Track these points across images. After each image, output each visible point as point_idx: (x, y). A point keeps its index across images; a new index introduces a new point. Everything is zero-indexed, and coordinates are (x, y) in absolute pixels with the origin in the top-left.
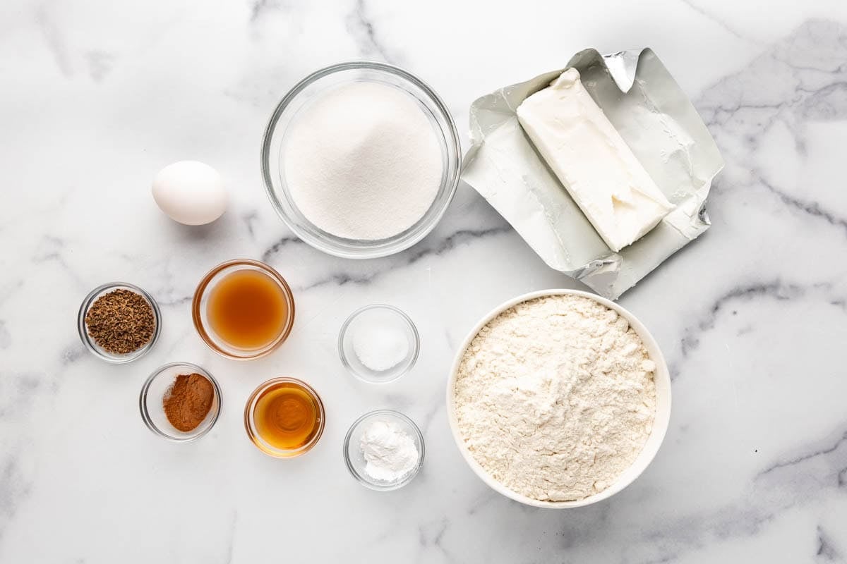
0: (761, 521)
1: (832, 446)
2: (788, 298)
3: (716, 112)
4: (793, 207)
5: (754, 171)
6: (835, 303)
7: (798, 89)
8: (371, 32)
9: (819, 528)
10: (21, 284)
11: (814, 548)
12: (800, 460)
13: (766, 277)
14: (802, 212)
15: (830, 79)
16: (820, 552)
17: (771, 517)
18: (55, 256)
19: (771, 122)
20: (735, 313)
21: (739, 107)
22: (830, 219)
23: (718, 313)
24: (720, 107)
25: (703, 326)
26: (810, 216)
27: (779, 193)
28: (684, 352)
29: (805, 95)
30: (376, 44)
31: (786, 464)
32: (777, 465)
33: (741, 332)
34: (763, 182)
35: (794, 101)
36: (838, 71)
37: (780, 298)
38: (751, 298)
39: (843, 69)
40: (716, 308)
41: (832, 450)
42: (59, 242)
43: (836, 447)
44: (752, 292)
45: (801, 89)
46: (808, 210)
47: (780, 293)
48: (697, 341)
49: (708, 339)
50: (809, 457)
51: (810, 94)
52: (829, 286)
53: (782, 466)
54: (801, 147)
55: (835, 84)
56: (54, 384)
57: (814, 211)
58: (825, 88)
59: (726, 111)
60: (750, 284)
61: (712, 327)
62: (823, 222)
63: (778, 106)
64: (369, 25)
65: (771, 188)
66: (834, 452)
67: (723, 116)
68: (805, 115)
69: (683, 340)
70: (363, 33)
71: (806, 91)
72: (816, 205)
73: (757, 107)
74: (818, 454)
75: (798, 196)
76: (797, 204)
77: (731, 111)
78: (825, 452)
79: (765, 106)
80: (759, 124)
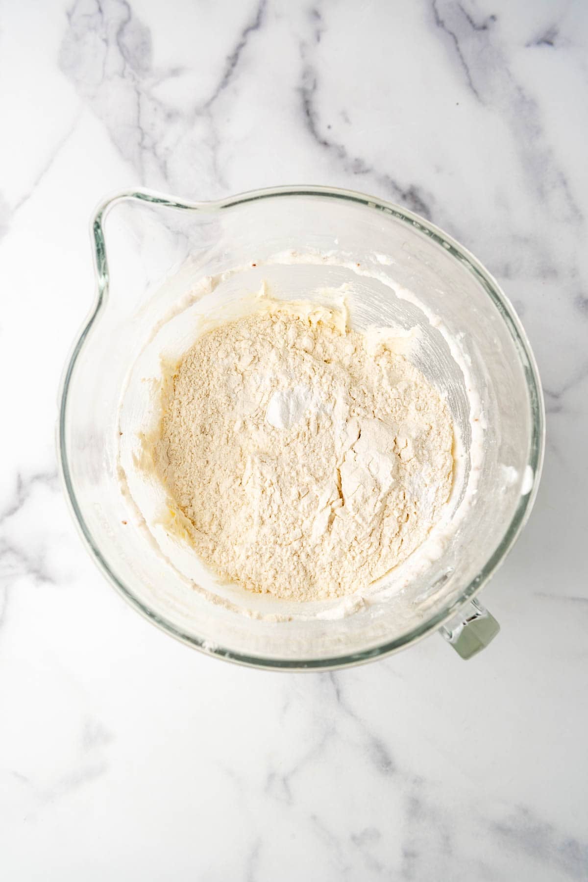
0: (523, 97)
1: (451, 37)
2: (315, 81)
3: (144, 148)
4: (231, 79)
5: (198, 112)
6: (318, 39)
7: (123, 76)
9: (528, 45)
10: (314, 818)
11: (546, 49)
12: (465, 66)
13: (296, 100)
14: (236, 70)
15: (113, 49)
16: (550, 43)
17: (520, 89)
18: (285, 780)
19: (153, 99)
20: (329, 127)
21: (140, 128)
22: (241, 46)
23: (330, 142)
24: (140, 144)
25: (342, 155)
26: (239, 62)
27: (218, 91)
28: (367, 171)
29: (129, 70)
31: (469, 77)
32: (470, 84)
33: (347, 120)
34: (208, 105)
35: (134, 79)
36: (106, 41)
37: (315, 87)
38: (315, 113)
39: (104, 36)
40: (325, 144)
41: (455, 37)
42: (271, 776)
43: (451, 33)
44: (311, 112)
45: (123, 73)
46: (233, 65)
47: (310, 87)
48: (356, 160)
49: (354, 151)
50: (461, 57)
51: (128, 66)
52: (303, 45)
53: (471, 81)
54: (175, 72)
55: (118, 44)
56: (415, 781)
57: (234, 59)
58: (122, 52)
59: (143, 139)
60: (303, 113)
61: (343, 147)
62: (244, 53)
63: (139, 94)
65: (214, 98)
66: (456, 34)
67: (147, 142)
68: (147, 70)
69: (356, 173)
71: (125, 69)
72: (229, 58)
73: (139, 112)
74: (458, 49)
75: (220, 75)
76: (228, 75)
77: (143, 135)
78: (456, 42)
79: (139, 105)
80: (155, 109)
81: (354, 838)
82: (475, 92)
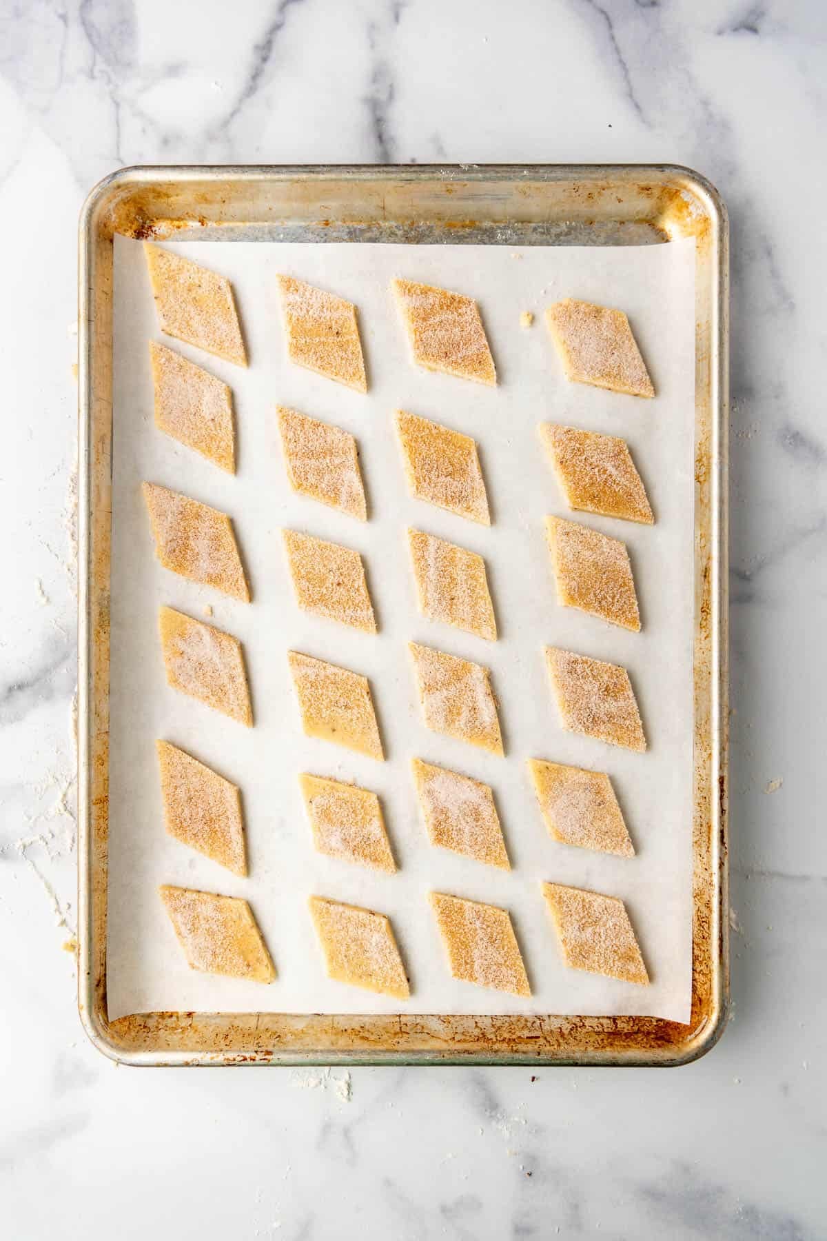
0: (711, 116)
1: (602, 17)
2: (391, 86)
4: (261, 81)
5: (210, 137)
6: (397, 18)
7: (91, 76)
8: (21, 687)
9: (720, 33)
10: (388, 1183)
11: (747, 41)
12: (622, 63)
13: (361, 116)
14: (268, 67)
15: (76, 30)
16: (753, 30)
17: (705, 103)
18: (346, 1132)
19: (140, 114)
21: (119, 159)
22: (277, 27)
26: (274, 55)
27: (241, 101)
29: (101, 66)
30: (37, 679)
31: (629, 82)
32: (630, 95)
33: (440, 151)
34: (226, 123)
35: (109, 81)
36: (64, 18)
37: (391, 96)
38: (392, 139)
39: (61, 11)
41: (608, 18)
42: (326, 1128)
43: (603, 12)
44: (384, 137)
45: (92, 71)
46: (265, 59)
47: (383, 97)
50: (617, 50)
51: (99, 58)
52: (372, 27)
53: (631, 89)
54: (174, 70)
55: (84, 23)
56: (531, 1130)
57: (265, 50)
58: (89, 36)
60: (373, 140)
62: (282, 38)
63: (117, 105)
64: (10, 689)
65: (233, 114)
66: (610, 14)
68: (129, 65)
70: (22, 698)
71: (94, 64)
72: (257, 47)
73: (119, 135)
74: (613, 38)
75: (244, 74)
76: (256, 75)
78: (610, 26)
79: (117, 123)
80: (144, 131)
81: (444, 1210)
82: (637, 106)
